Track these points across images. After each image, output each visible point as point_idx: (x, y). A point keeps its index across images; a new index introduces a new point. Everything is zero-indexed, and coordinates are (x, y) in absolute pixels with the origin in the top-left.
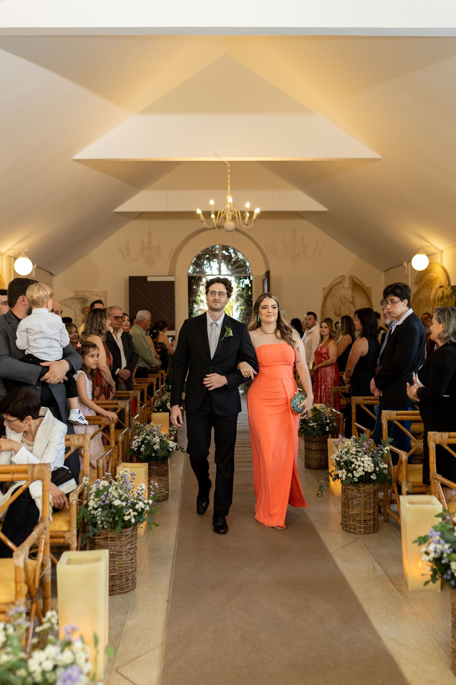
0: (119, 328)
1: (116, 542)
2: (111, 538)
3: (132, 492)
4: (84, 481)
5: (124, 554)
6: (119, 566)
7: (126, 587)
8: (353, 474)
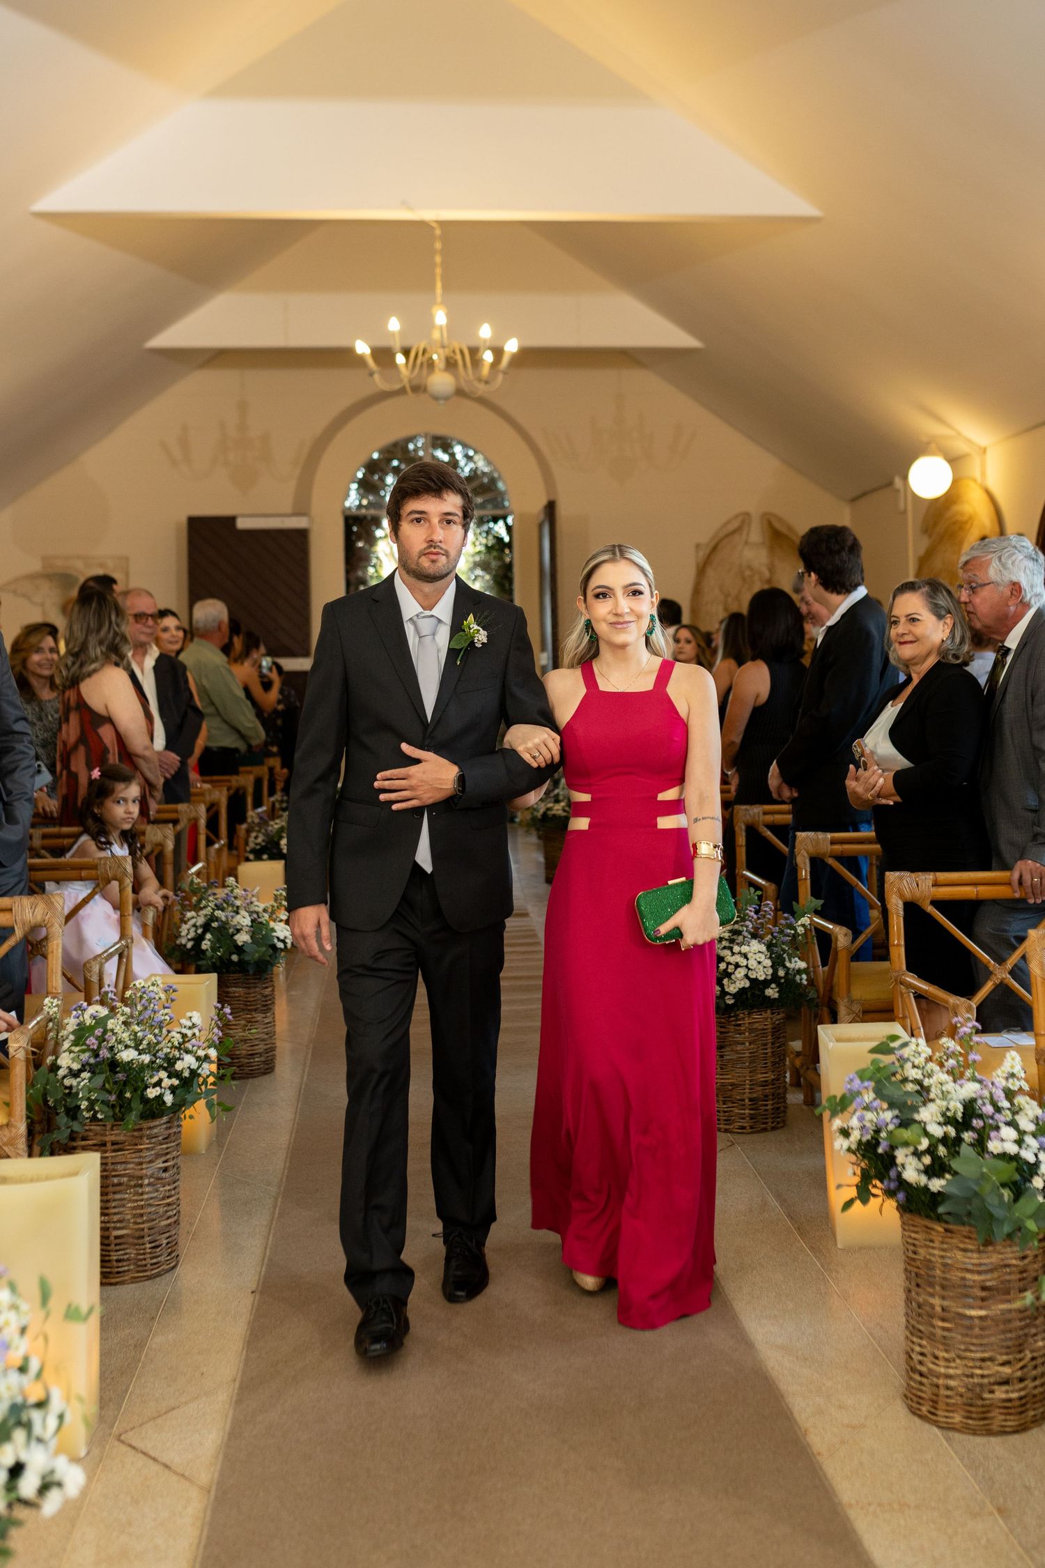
0: (149, 644)
1: (126, 1152)
2: (113, 1144)
3: (169, 1032)
4: (46, 1008)
5: (146, 1181)
6: (134, 1212)
7: (152, 1265)
8: (722, 986)
